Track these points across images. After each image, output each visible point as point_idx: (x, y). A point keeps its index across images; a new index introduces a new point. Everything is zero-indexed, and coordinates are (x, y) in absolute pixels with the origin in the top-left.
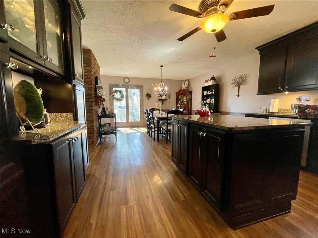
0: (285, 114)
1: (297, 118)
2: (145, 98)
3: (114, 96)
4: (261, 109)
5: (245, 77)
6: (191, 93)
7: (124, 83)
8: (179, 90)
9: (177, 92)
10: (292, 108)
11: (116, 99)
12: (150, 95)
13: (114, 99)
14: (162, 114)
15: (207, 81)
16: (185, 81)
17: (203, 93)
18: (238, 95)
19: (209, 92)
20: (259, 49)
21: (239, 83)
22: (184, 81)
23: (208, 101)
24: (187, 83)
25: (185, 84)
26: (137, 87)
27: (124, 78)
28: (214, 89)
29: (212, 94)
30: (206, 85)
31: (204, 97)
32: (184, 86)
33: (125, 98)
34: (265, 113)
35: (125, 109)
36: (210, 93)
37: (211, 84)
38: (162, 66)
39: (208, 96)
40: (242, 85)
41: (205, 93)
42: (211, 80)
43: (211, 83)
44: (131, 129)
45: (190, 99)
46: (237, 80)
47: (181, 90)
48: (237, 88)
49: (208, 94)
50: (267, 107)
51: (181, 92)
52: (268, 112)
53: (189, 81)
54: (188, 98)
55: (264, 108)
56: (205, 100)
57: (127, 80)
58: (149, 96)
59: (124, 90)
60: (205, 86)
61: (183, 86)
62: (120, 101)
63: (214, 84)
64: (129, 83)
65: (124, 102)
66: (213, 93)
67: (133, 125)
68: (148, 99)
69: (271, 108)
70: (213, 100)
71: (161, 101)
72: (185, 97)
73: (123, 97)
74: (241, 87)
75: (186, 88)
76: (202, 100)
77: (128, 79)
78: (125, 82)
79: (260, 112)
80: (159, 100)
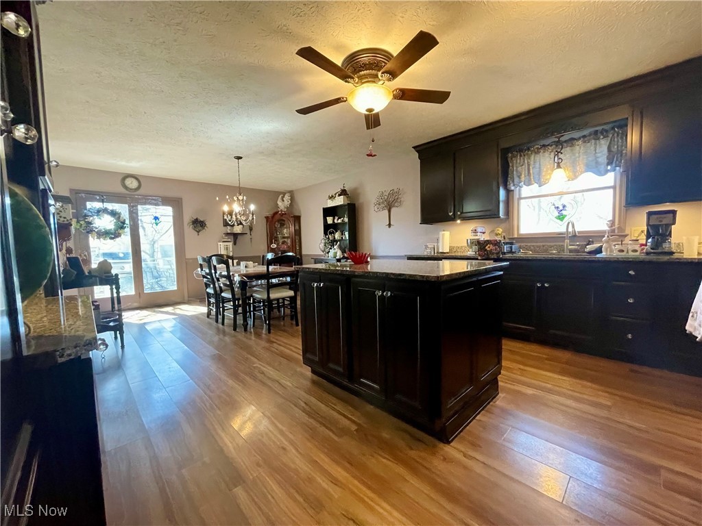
0: (459, 254)
1: (477, 259)
2: (189, 231)
3: (90, 223)
4: (426, 247)
5: (398, 193)
6: (297, 219)
7: (123, 191)
8: (272, 213)
9: (267, 218)
10: (468, 245)
11: (97, 233)
12: (202, 222)
13: (90, 231)
14: (246, 267)
15: (332, 196)
16: (284, 194)
17: (325, 221)
18: (390, 225)
19: (336, 218)
20: (418, 149)
21: (390, 203)
22: (281, 193)
23: (337, 236)
24: (287, 197)
25: (283, 201)
26: (166, 201)
27: (120, 178)
28: (347, 213)
29: (343, 223)
30: (331, 204)
31: (328, 229)
32: (283, 205)
33: (128, 230)
34: (433, 254)
35: (131, 260)
36: (340, 221)
37: (342, 203)
38: (239, 158)
39: (335, 227)
40: (394, 206)
41: (330, 220)
42: (339, 195)
43: (340, 201)
44: (154, 312)
45: (298, 233)
46: (386, 197)
47: (276, 213)
48: (387, 212)
49: (336, 221)
50: (436, 244)
51: (277, 217)
52: (438, 253)
53: (291, 193)
54: (292, 229)
55: (430, 245)
56: (331, 233)
57: (132, 183)
58: (199, 224)
59: (123, 209)
60: (329, 206)
61: (280, 203)
62: (111, 238)
63: (346, 203)
64: (141, 191)
65: (125, 241)
66: (346, 220)
67: (161, 301)
68: (198, 232)
69: (440, 244)
70: (347, 234)
71: (232, 237)
72: (286, 228)
73: (122, 228)
74: (393, 210)
75: (287, 208)
76: (325, 233)
77: (137, 179)
78: (126, 187)
79: (426, 253)
80: (227, 234)
